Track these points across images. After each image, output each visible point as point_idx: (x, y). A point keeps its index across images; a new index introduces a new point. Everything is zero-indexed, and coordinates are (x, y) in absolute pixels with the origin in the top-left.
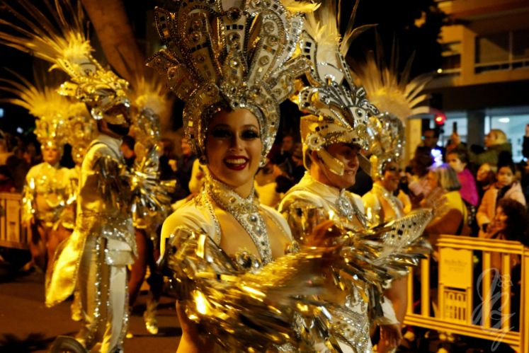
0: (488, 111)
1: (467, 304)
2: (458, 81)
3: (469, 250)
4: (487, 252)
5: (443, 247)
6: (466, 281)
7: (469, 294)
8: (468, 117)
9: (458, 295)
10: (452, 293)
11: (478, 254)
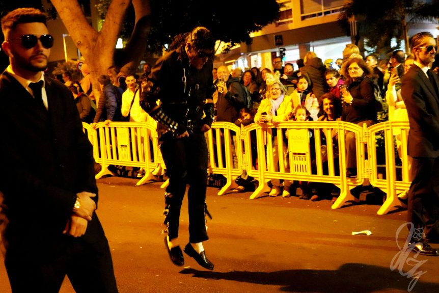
0: (311, 44)
1: (307, 162)
2: (292, 26)
3: (305, 129)
4: (316, 129)
5: (290, 129)
6: (306, 149)
7: (308, 156)
8: (299, 48)
9: (296, 157)
10: (297, 156)
11: (312, 131)
